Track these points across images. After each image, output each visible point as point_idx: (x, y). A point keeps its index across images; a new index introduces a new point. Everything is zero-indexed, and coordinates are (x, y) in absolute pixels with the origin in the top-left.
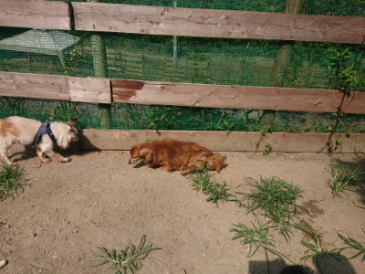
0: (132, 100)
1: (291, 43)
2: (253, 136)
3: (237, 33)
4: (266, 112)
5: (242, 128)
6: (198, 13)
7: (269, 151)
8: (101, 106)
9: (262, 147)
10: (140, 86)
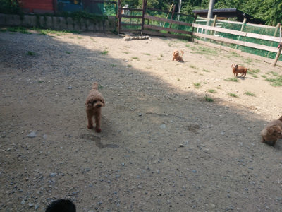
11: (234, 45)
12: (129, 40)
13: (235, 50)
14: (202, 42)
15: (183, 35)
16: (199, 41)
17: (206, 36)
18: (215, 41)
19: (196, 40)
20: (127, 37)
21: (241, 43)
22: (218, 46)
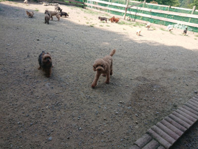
11: (106, 10)
12: (46, 5)
13: (107, 13)
14: (90, 9)
15: (79, 4)
16: (89, 8)
17: (92, 5)
18: (97, 8)
19: (87, 8)
20: (44, 4)
21: (110, 9)
22: (98, 11)
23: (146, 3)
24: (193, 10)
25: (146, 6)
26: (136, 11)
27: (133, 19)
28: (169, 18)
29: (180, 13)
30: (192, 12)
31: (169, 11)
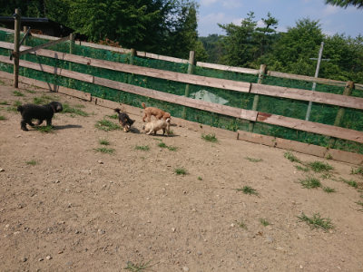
0: (265, 121)
1: (345, 108)
2: (321, 149)
3: (317, 100)
4: (331, 137)
5: (318, 144)
6: (301, 91)
7: (330, 158)
8: (252, 122)
9: (327, 155)
10: (269, 116)
23: (77, 43)
24: (190, 61)
25: (76, 51)
26: (57, 63)
27: (52, 87)
28: (137, 84)
29: (161, 71)
30: (189, 69)
31: (134, 64)
